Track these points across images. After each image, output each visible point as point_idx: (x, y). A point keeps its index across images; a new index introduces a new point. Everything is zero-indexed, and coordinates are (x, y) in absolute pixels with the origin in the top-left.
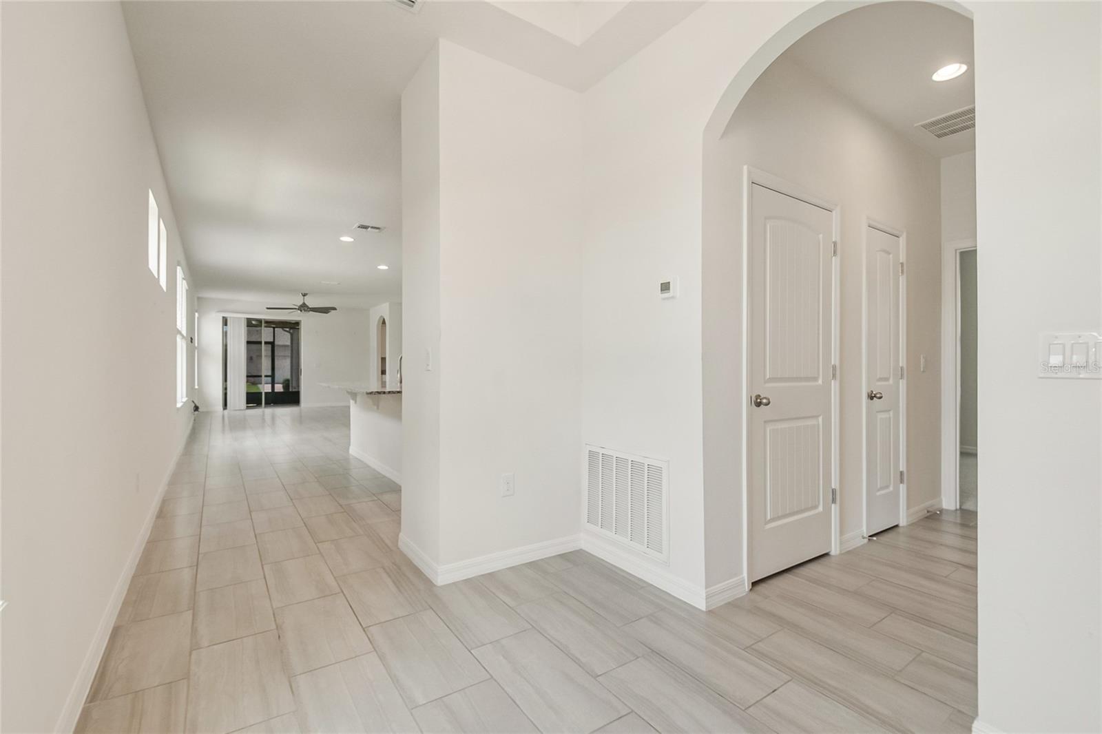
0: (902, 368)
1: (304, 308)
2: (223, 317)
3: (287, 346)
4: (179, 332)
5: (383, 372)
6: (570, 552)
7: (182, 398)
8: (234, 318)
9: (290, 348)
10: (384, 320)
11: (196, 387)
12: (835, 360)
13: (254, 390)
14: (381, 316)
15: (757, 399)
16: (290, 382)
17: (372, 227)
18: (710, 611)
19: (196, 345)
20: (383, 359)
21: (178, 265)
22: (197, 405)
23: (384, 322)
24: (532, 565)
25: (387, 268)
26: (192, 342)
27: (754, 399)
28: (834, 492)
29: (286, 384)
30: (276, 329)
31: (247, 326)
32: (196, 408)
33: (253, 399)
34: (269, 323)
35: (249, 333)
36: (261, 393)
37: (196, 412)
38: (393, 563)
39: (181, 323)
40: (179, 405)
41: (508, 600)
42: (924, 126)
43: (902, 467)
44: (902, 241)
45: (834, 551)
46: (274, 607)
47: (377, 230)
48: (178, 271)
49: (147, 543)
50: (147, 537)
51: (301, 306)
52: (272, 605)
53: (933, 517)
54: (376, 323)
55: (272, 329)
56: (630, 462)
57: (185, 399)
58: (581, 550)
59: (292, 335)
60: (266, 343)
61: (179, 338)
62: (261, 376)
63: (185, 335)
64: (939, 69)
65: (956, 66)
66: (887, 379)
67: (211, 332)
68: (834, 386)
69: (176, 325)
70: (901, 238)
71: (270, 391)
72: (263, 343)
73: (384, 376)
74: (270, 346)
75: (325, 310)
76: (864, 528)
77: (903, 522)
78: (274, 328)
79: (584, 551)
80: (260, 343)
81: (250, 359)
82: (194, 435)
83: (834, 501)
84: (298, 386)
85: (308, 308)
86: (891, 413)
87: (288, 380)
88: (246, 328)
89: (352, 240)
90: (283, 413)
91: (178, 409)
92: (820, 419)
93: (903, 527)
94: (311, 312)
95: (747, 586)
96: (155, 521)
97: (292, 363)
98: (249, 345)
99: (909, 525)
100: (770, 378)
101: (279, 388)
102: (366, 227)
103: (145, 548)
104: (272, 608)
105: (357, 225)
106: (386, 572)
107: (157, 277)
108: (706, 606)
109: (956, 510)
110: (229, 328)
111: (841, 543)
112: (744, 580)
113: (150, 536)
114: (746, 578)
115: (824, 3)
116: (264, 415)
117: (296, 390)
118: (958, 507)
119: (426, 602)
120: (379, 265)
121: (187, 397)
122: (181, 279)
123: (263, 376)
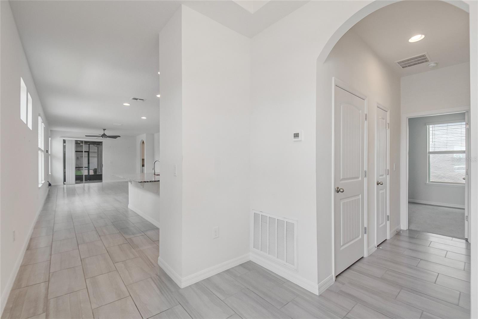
0: (388, 170)
1: (104, 136)
2: (63, 140)
3: (96, 152)
4: (40, 149)
5: (143, 166)
6: (245, 263)
7: (42, 181)
8: (69, 140)
9: (97, 153)
10: (143, 141)
11: (50, 174)
12: (365, 168)
13: (79, 174)
14: (142, 140)
15: (337, 189)
16: (97, 170)
17: (140, 99)
18: (320, 295)
19: (50, 153)
20: (143, 160)
21: (39, 116)
22: (50, 183)
23: (143, 143)
24: (228, 271)
25: (146, 118)
26: (47, 152)
27: (336, 189)
28: (365, 228)
29: (95, 171)
30: (90, 145)
31: (76, 144)
32: (50, 185)
33: (79, 179)
34: (86, 142)
35: (76, 147)
36: (83, 175)
37: (50, 187)
38: (156, 274)
39: (41, 144)
40: (40, 186)
41: (218, 295)
42: (399, 63)
43: (388, 214)
44: (388, 113)
45: (365, 255)
46: (93, 308)
47: (142, 101)
48: (39, 119)
49: (21, 267)
50: (21, 263)
51: (103, 135)
52: (91, 307)
53: (398, 234)
54: (140, 143)
55: (88, 145)
56: (276, 220)
57: (43, 182)
58: (250, 261)
59: (98, 147)
60: (85, 152)
61: (39, 152)
62: (83, 167)
63: (43, 150)
64: (412, 37)
65: (420, 36)
66: (382, 175)
67: (57, 147)
68: (365, 180)
69: (38, 146)
70: (388, 112)
71: (87, 174)
72: (84, 152)
73: (143, 167)
74: (87, 153)
75: (115, 137)
76: (376, 243)
77: (388, 238)
78: (89, 145)
79: (252, 261)
80: (82, 152)
81: (77, 158)
82: (48, 198)
83: (365, 233)
84: (101, 171)
85: (106, 136)
86: (384, 190)
87: (96, 169)
88: (75, 144)
89: (129, 105)
90: (94, 185)
91: (39, 188)
92: (360, 196)
93: (388, 240)
94: (108, 138)
95: (334, 278)
96: (26, 253)
97: (98, 160)
98: (77, 153)
99: (391, 239)
100: (342, 179)
101: (92, 173)
102: (136, 99)
103: (19, 270)
104: (92, 308)
105: (132, 98)
106: (153, 280)
107: (26, 123)
108: (319, 293)
109: (407, 230)
110: (66, 144)
111: (368, 251)
112: (333, 277)
113: (22, 262)
114: (334, 276)
115: (375, 1)
116: (84, 186)
117: (101, 174)
118: (407, 229)
119: (176, 299)
120: (142, 117)
121: (44, 180)
122: (41, 122)
123: (84, 167)
